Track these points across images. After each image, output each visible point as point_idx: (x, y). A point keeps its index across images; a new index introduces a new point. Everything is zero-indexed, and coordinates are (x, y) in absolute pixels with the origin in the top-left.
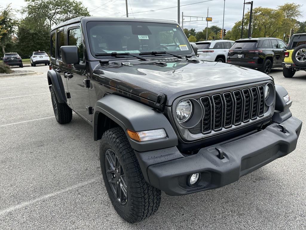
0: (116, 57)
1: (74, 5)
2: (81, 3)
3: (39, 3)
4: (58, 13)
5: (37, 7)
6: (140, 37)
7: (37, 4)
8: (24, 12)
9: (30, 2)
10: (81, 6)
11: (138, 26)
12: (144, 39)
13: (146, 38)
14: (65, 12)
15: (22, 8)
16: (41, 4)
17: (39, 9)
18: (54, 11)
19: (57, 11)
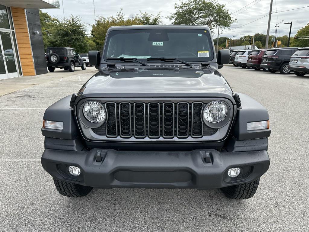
0: (125, 61)
1: (217, 8)
2: (224, 6)
3: (186, 9)
4: (201, 17)
5: (183, 13)
6: (154, 44)
7: (184, 10)
8: (172, 18)
9: (178, 9)
10: (224, 8)
11: (157, 34)
12: (159, 45)
13: (160, 45)
14: (208, 16)
15: (171, 15)
16: (187, 10)
17: (185, 14)
18: (197, 16)
19: (200, 15)
